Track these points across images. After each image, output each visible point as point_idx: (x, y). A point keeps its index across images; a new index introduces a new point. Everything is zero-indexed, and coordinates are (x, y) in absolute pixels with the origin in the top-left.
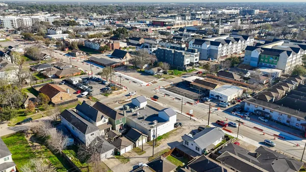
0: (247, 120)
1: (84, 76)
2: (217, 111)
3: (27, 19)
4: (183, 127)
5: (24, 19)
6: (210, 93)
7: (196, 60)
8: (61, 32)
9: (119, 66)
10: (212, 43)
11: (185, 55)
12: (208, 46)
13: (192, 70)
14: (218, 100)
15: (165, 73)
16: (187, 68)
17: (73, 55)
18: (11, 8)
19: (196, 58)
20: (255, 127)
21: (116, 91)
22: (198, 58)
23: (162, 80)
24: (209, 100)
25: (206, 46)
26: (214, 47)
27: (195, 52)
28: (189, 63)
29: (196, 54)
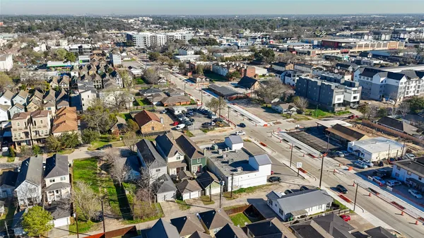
0: (387, 190)
1: (192, 107)
3: (161, 36)
4: (282, 184)
5: (158, 35)
6: (349, 146)
7: (355, 98)
8: (193, 52)
9: (241, 98)
10: (391, 75)
11: (336, 90)
12: (382, 79)
13: (344, 113)
14: (356, 157)
15: (299, 112)
16: (337, 109)
17: (193, 80)
18: (153, 23)
19: (355, 95)
20: (394, 203)
21: (220, 128)
22: (358, 95)
23: (289, 122)
24: (343, 155)
25: (380, 79)
26: (392, 82)
27: (354, 87)
28: (342, 101)
29: (356, 89)
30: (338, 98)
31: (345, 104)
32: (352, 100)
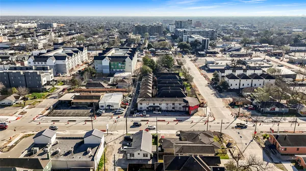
2: (119, 119)
4: (110, 144)
6: (100, 105)
7: (52, 77)
11: (42, 75)
12: (54, 61)
14: (109, 109)
16: (47, 88)
19: (51, 75)
20: (158, 120)
22: (52, 75)
24: (104, 112)
27: (48, 70)
28: (46, 82)
29: (50, 71)
30: (44, 80)
31: (48, 83)
32: (51, 79)
